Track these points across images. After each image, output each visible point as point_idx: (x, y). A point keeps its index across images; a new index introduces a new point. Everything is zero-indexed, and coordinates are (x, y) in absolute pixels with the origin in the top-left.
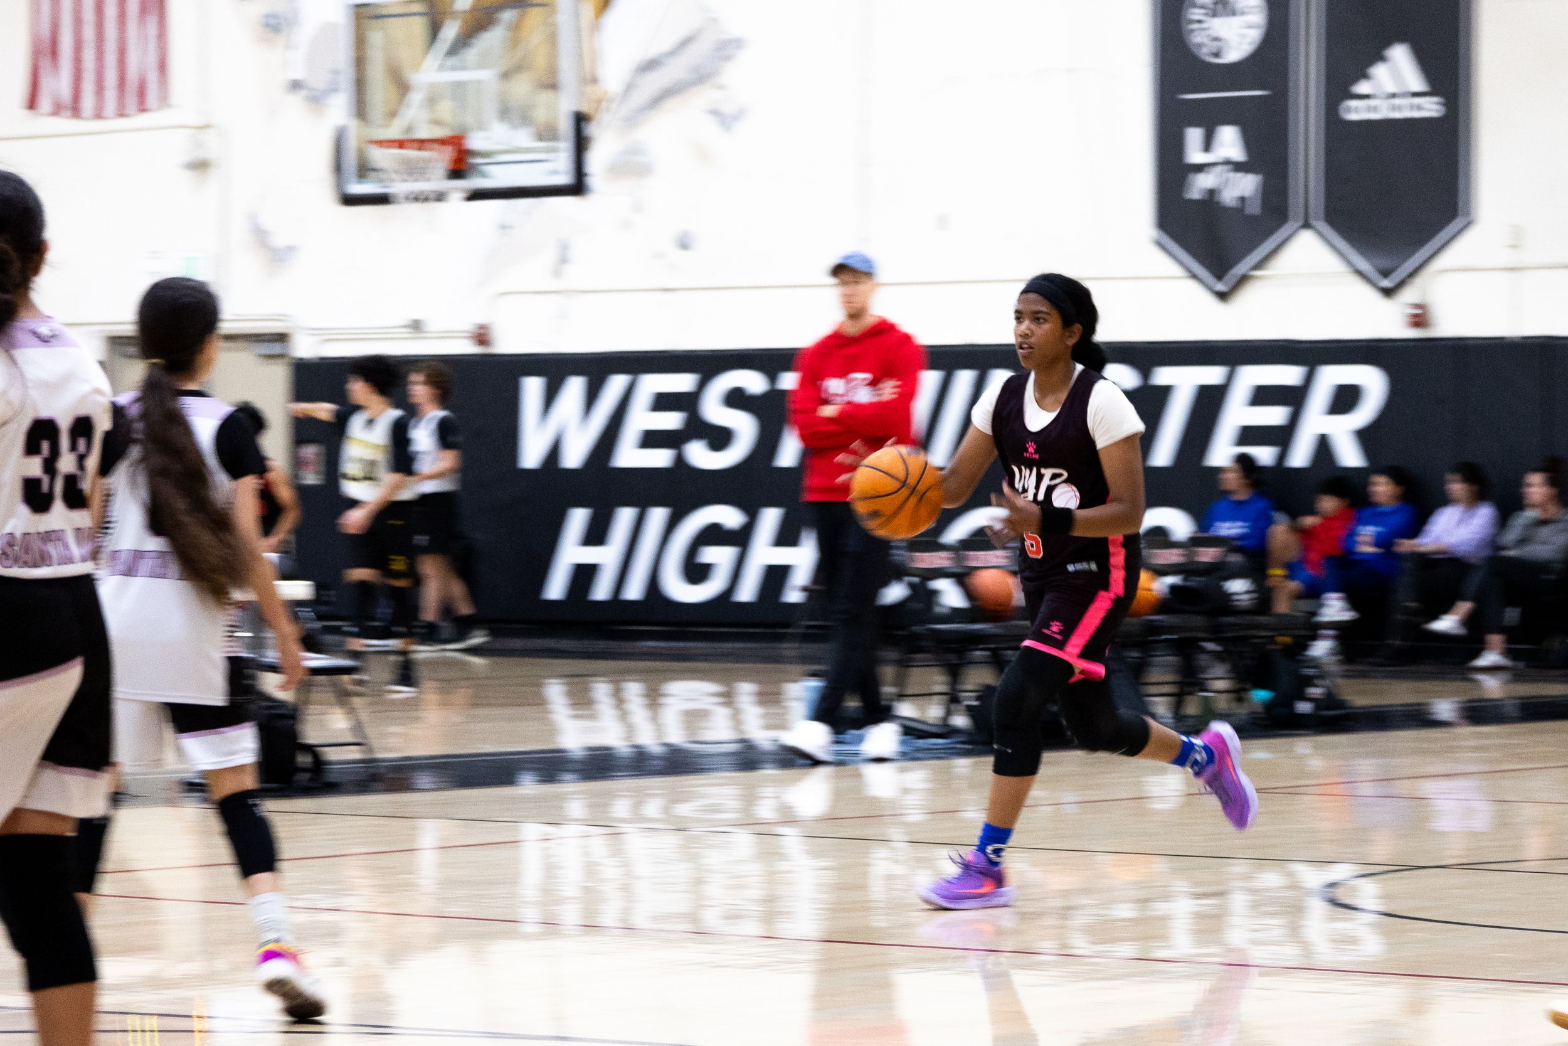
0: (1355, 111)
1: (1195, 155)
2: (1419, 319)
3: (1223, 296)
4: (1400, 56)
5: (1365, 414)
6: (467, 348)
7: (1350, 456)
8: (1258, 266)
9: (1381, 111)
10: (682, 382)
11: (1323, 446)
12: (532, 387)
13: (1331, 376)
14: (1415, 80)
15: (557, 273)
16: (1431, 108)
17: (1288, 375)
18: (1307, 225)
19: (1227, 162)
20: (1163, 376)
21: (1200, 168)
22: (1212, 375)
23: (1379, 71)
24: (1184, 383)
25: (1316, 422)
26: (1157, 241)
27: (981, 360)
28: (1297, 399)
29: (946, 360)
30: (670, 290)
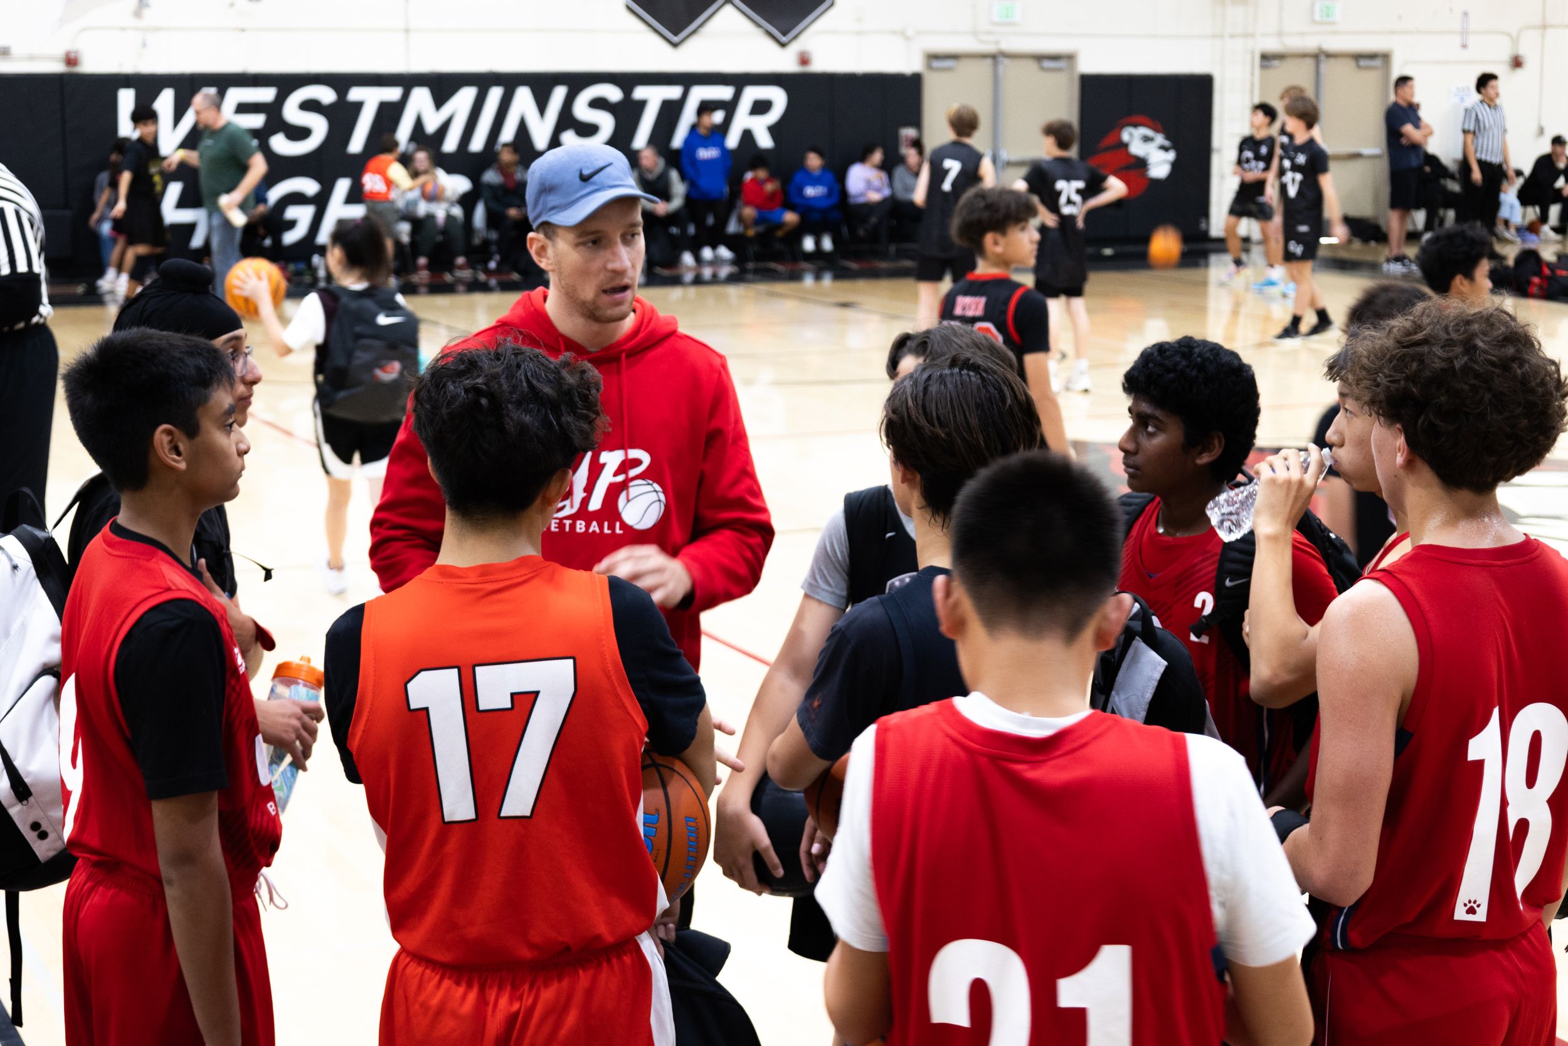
2: (804, 60)
3: (675, 45)
5: (774, 115)
6: (58, 68)
7: (765, 141)
10: (267, 95)
11: (747, 135)
12: (126, 100)
13: (752, 94)
15: (138, 14)
17: (725, 93)
18: (728, 2)
20: (640, 92)
22: (674, 92)
24: (653, 97)
25: (742, 120)
26: (629, 8)
27: (510, 82)
28: (730, 107)
29: (483, 82)
30: (243, 30)
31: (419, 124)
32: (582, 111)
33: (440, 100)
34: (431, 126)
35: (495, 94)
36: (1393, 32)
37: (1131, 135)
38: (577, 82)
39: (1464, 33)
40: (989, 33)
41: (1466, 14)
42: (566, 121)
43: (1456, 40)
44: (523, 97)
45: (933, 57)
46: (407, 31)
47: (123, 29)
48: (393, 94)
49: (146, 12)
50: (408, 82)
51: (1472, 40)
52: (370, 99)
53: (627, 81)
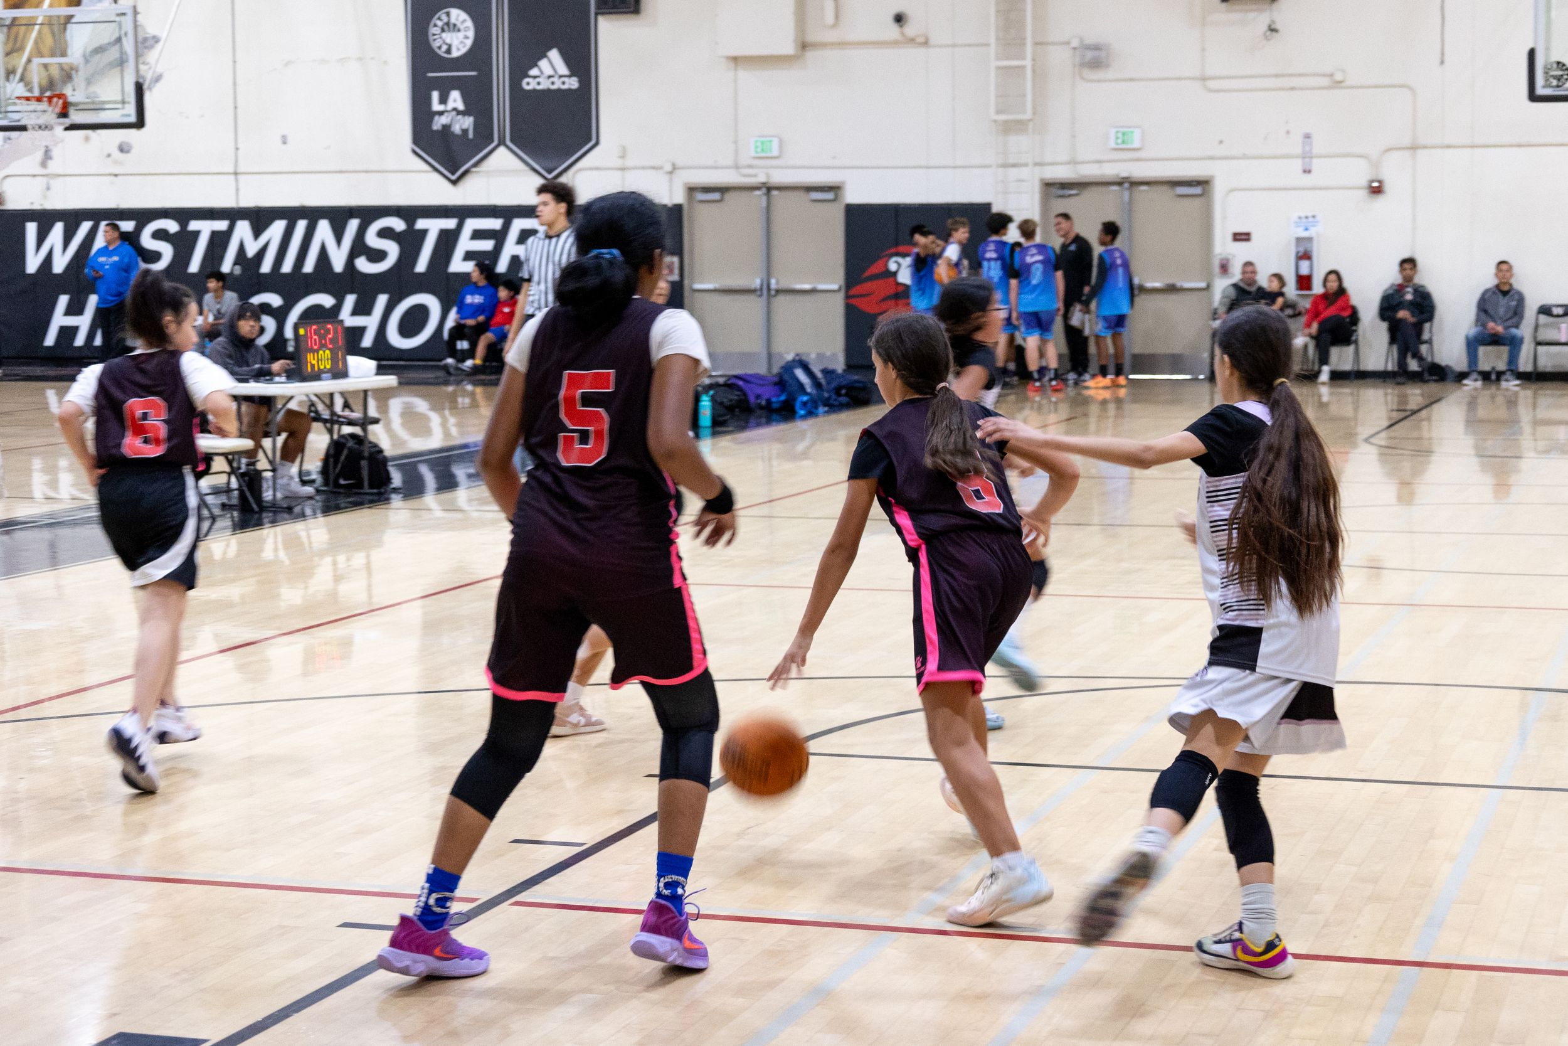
0: (529, 84)
1: (436, 106)
3: (454, 182)
4: (554, 54)
8: (476, 165)
9: (545, 85)
12: (31, 228)
13: (519, 224)
14: (563, 69)
15: (44, 164)
16: (573, 83)
17: (495, 224)
18: (502, 142)
19: (455, 109)
20: (421, 224)
21: (441, 113)
22: (451, 223)
23: (543, 63)
24: (433, 227)
25: (511, 248)
26: (414, 152)
27: (312, 215)
28: (499, 237)
29: (291, 215)
30: (116, 175)
31: (242, 249)
32: (372, 239)
33: (258, 231)
34: (251, 250)
35: (301, 225)
36: (1212, 158)
37: (899, 265)
38: (367, 215)
39: (1307, 156)
40: (750, 167)
41: (1307, 136)
42: (359, 248)
43: (1298, 164)
44: (324, 229)
45: (691, 190)
46: (236, 174)
47: (34, 176)
48: (222, 225)
49: (50, 163)
50: (232, 215)
51: (1316, 164)
52: (205, 228)
53: (410, 213)
